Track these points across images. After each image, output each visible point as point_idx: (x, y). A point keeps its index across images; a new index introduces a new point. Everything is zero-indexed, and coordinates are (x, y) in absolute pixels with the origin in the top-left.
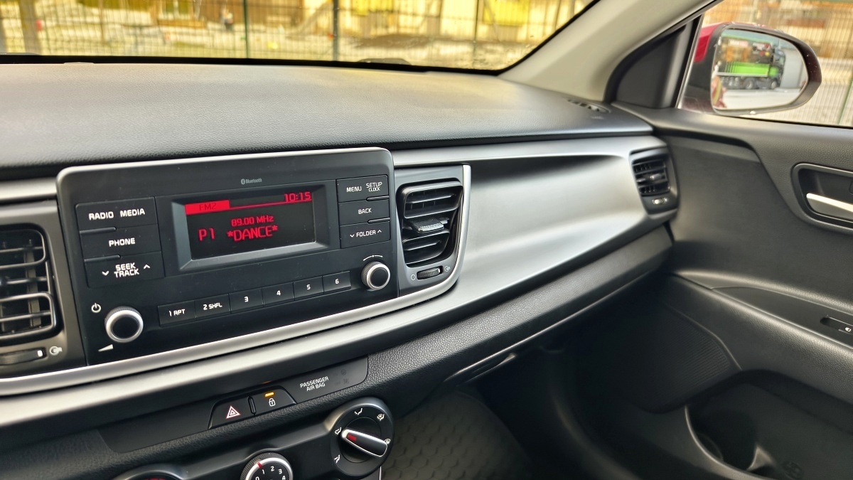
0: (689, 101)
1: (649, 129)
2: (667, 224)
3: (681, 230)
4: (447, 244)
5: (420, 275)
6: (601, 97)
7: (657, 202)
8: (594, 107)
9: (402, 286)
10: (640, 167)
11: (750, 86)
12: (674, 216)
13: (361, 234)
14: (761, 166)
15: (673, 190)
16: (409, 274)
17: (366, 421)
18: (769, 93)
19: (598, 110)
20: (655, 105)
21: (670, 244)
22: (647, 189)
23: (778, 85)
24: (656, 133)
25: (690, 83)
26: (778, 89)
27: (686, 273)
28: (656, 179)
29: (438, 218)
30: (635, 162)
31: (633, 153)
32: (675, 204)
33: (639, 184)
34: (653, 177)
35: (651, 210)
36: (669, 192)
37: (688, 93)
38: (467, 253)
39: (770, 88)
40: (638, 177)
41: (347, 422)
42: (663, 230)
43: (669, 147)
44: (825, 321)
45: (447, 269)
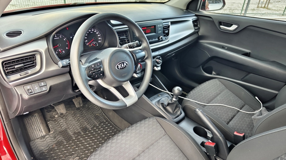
0: (202, 9)
1: (195, 15)
2: (197, 32)
3: (200, 34)
4: (168, 34)
5: (165, 39)
6: (185, 9)
7: (196, 28)
8: (185, 11)
9: (163, 40)
10: (194, 22)
11: (214, 2)
12: (199, 31)
13: (159, 32)
14: (213, 21)
15: (199, 26)
16: (164, 38)
17: (159, 59)
18: (218, 4)
19: (186, 11)
20: (196, 10)
21: (198, 36)
22: (195, 26)
23: (220, 2)
24: (196, 15)
25: (202, 5)
26: (220, 3)
27: (201, 41)
28: (196, 24)
29: (167, 30)
30: (193, 21)
31: (192, 19)
32: (199, 29)
33: (193, 25)
34: (195, 24)
35: (195, 29)
36: (198, 26)
37: (201, 7)
38: (170, 36)
39: (218, 3)
40: (193, 24)
41: (157, 59)
42: (197, 33)
43: (198, 18)
44: (223, 47)
45: (168, 38)
